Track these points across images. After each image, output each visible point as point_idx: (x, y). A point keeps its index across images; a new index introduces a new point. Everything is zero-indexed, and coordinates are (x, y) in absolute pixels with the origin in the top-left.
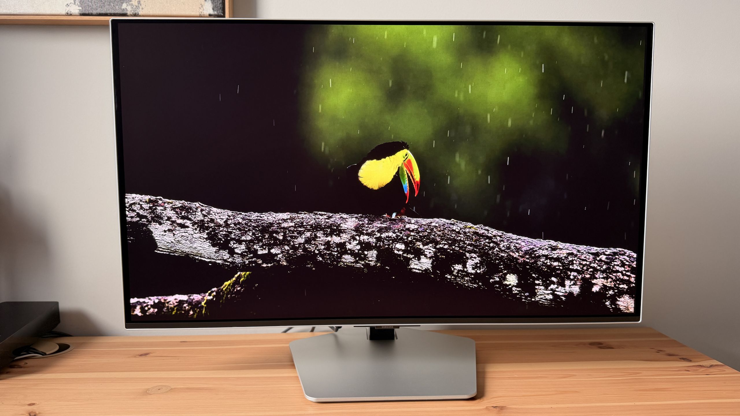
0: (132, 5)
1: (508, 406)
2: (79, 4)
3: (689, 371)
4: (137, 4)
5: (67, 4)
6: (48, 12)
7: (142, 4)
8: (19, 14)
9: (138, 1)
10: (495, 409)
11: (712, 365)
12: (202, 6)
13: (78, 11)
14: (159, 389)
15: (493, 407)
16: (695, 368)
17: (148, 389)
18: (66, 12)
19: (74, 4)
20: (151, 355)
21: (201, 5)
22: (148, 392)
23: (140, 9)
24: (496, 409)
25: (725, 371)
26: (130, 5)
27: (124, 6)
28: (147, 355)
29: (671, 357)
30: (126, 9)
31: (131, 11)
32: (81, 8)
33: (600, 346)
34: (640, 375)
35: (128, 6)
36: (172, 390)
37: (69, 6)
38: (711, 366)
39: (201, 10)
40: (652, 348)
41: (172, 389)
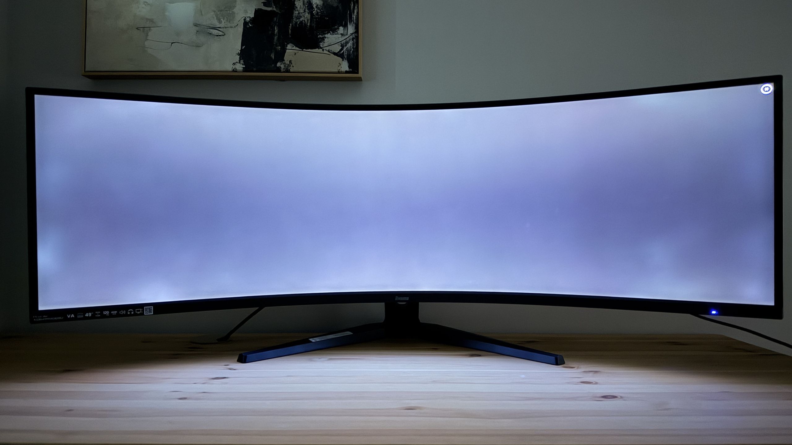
0: (285, 63)
2: (243, 63)
4: (288, 63)
5: (234, 63)
6: (218, 69)
7: (293, 63)
8: (196, 71)
9: (290, 61)
12: (340, 65)
13: (242, 68)
18: (233, 69)
19: (239, 63)
21: (339, 63)
23: (291, 67)
26: (283, 64)
27: (279, 64)
30: (280, 67)
31: (284, 68)
32: (244, 66)
35: (282, 64)
37: (235, 64)
39: (339, 68)
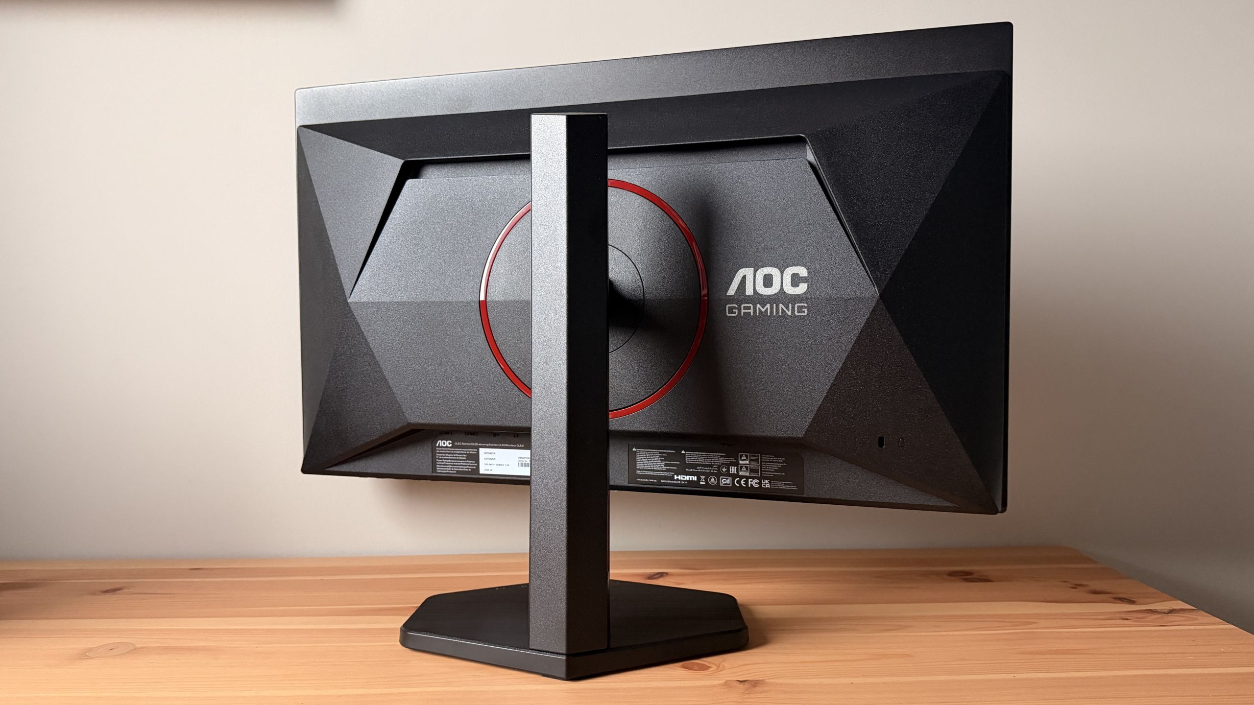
1: (767, 680)
3: (1127, 619)
10: (741, 685)
11: (1173, 609)
14: (111, 649)
15: (738, 682)
16: (1140, 615)
17: (90, 650)
20: (125, 590)
22: (87, 654)
24: (744, 685)
25: (1197, 619)
28: (117, 592)
29: (1098, 595)
33: (967, 577)
34: (1034, 626)
36: (135, 651)
38: (1172, 611)
40: (1065, 582)
41: (135, 649)
